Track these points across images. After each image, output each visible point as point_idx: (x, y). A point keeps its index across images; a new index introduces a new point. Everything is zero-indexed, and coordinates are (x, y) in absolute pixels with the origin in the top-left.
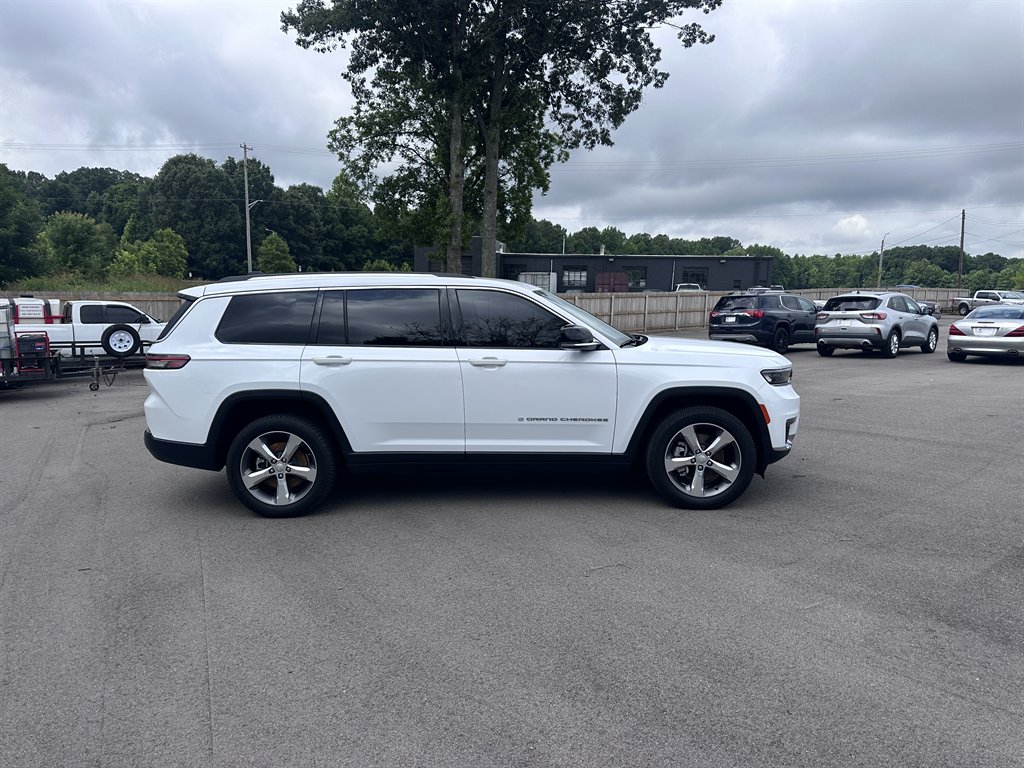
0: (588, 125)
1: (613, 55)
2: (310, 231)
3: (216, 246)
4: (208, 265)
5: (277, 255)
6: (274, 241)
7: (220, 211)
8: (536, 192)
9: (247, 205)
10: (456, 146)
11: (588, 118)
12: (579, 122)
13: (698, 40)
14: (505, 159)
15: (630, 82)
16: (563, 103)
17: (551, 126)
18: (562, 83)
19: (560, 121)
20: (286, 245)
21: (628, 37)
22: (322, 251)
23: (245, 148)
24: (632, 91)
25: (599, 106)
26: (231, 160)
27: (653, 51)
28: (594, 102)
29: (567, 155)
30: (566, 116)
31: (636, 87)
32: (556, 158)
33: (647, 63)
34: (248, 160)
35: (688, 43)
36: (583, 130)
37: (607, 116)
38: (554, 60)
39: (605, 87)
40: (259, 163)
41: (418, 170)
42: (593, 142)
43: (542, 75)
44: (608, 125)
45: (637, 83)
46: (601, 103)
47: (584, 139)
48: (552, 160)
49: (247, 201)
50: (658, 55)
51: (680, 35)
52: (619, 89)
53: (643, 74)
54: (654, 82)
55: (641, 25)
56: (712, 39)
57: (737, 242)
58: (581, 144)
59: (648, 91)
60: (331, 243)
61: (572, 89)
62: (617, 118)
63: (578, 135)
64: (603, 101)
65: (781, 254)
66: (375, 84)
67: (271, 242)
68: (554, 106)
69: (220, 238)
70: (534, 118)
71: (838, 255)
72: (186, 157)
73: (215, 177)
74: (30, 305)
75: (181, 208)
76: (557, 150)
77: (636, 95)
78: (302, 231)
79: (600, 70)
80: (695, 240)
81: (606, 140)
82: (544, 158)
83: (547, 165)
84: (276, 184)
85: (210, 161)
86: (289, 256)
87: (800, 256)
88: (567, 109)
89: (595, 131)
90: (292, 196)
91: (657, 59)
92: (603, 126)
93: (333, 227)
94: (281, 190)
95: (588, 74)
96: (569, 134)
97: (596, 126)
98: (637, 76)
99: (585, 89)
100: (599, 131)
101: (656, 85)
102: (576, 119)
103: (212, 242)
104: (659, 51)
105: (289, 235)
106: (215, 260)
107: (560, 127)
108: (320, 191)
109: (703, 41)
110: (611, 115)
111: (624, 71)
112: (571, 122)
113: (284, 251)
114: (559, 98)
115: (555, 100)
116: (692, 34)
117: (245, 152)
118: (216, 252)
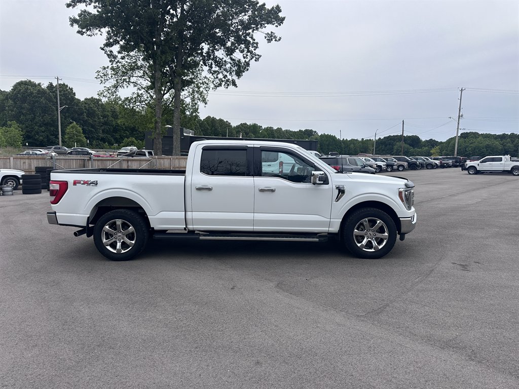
0: (225, 76)
1: (236, 44)
2: (95, 121)
3: (43, 129)
4: (37, 138)
5: (76, 134)
6: (74, 128)
7: (45, 110)
8: (201, 105)
9: (59, 108)
11: (225, 73)
12: (221, 75)
13: (274, 40)
15: (244, 58)
16: (214, 66)
18: (212, 57)
19: (213, 74)
20: (81, 129)
23: (58, 79)
24: (245, 62)
25: (231, 68)
26: (51, 84)
27: (255, 43)
28: (228, 66)
30: (215, 72)
31: (247, 60)
33: (252, 49)
34: (60, 85)
35: (269, 41)
36: (223, 79)
37: (234, 73)
38: (208, 45)
39: (233, 60)
40: (67, 86)
42: (228, 85)
43: (202, 53)
44: (235, 77)
45: (247, 58)
47: (224, 83)
49: (59, 106)
50: (257, 45)
51: (266, 37)
52: (239, 61)
53: (250, 54)
54: (254, 59)
55: (249, 31)
56: (279, 40)
57: (315, 132)
58: (222, 85)
59: (252, 62)
60: (107, 127)
61: (217, 60)
62: (239, 74)
63: (221, 80)
64: (232, 66)
65: (336, 138)
66: (119, 52)
67: (73, 127)
68: (209, 67)
69: (46, 125)
71: (363, 139)
72: (26, 81)
73: (42, 92)
75: (22, 108)
77: (248, 64)
78: (91, 121)
79: (230, 51)
80: (296, 131)
81: (234, 84)
84: (77, 97)
85: (39, 84)
86: (82, 135)
87: (345, 139)
88: (215, 68)
89: (229, 79)
90: (86, 103)
91: (257, 47)
92: (233, 78)
93: (108, 119)
94: (79, 100)
95: (225, 52)
96: (217, 80)
97: (229, 77)
98: (247, 55)
99: (224, 60)
100: (231, 80)
101: (256, 60)
102: (219, 73)
103: (40, 126)
104: (258, 43)
105: (83, 123)
106: (42, 136)
109: (276, 40)
110: (236, 73)
111: (242, 52)
113: (80, 132)
114: (211, 63)
115: (210, 64)
116: (270, 37)
117: (58, 81)
118: (43, 132)
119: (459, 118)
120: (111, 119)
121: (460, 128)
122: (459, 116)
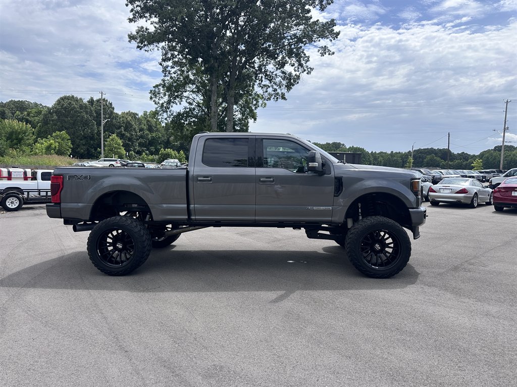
0: (275, 90)
1: (287, 58)
2: (132, 135)
3: (83, 142)
4: (79, 151)
5: (116, 147)
6: (115, 139)
8: (251, 121)
9: (102, 122)
10: (214, 98)
11: (275, 87)
12: (271, 89)
13: (327, 53)
14: (236, 104)
15: (295, 71)
16: (263, 79)
17: (258, 90)
18: (263, 70)
19: (262, 88)
20: (120, 141)
21: (295, 50)
22: (137, 145)
24: (296, 75)
25: (281, 82)
26: (92, 99)
27: (306, 57)
28: (278, 80)
29: (265, 104)
30: (264, 85)
31: (298, 73)
32: (260, 105)
33: (303, 62)
34: (101, 99)
35: (322, 55)
36: (273, 92)
37: (284, 86)
38: (259, 59)
39: (283, 72)
40: (107, 101)
41: (194, 109)
42: (277, 98)
43: (254, 66)
44: (284, 90)
45: (299, 71)
46: (282, 80)
47: (273, 97)
48: (258, 106)
49: (102, 120)
50: (308, 59)
51: (319, 51)
52: (290, 74)
53: (301, 67)
54: (306, 72)
55: (301, 45)
56: (333, 53)
57: (343, 145)
58: (272, 99)
60: (141, 140)
61: (268, 73)
62: (289, 87)
63: (270, 95)
64: (283, 79)
65: (365, 151)
67: (112, 140)
68: (259, 81)
69: (85, 138)
70: (250, 86)
71: (392, 152)
72: (69, 97)
73: (83, 107)
74: (17, 171)
76: (260, 101)
77: (298, 77)
78: (128, 135)
79: (282, 65)
80: (323, 143)
81: (283, 98)
82: (255, 105)
83: (256, 108)
84: (115, 111)
85: (81, 99)
86: (122, 147)
87: (374, 152)
88: (266, 82)
89: (278, 93)
90: (123, 117)
91: (308, 61)
92: (282, 91)
93: (144, 133)
94: (117, 114)
95: (275, 66)
96: (266, 94)
97: (279, 91)
98: (298, 68)
99: (274, 73)
100: (280, 93)
101: (308, 73)
102: (269, 87)
103: (81, 140)
104: (309, 57)
105: (121, 137)
106: (83, 149)
107: (262, 90)
108: (138, 115)
109: (329, 54)
110: (286, 86)
111: (292, 66)
112: (267, 88)
113: (119, 145)
114: (262, 77)
115: (260, 78)
116: (324, 51)
117: (102, 95)
118: (83, 145)
119: (504, 131)
120: (147, 132)
121: (505, 141)
122: (505, 129)
